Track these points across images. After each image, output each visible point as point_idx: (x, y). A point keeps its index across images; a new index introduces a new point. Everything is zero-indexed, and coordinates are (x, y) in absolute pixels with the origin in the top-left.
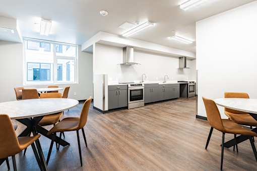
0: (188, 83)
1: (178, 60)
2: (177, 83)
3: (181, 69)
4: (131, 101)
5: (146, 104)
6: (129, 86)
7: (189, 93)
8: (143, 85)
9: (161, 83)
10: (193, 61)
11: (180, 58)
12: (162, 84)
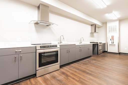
0: (99, 43)
1: (90, 26)
2: (90, 44)
3: (92, 33)
4: (40, 66)
5: (61, 67)
6: (38, 48)
7: (99, 51)
8: (58, 46)
9: (77, 44)
10: (100, 28)
11: (92, 25)
12: (79, 44)
